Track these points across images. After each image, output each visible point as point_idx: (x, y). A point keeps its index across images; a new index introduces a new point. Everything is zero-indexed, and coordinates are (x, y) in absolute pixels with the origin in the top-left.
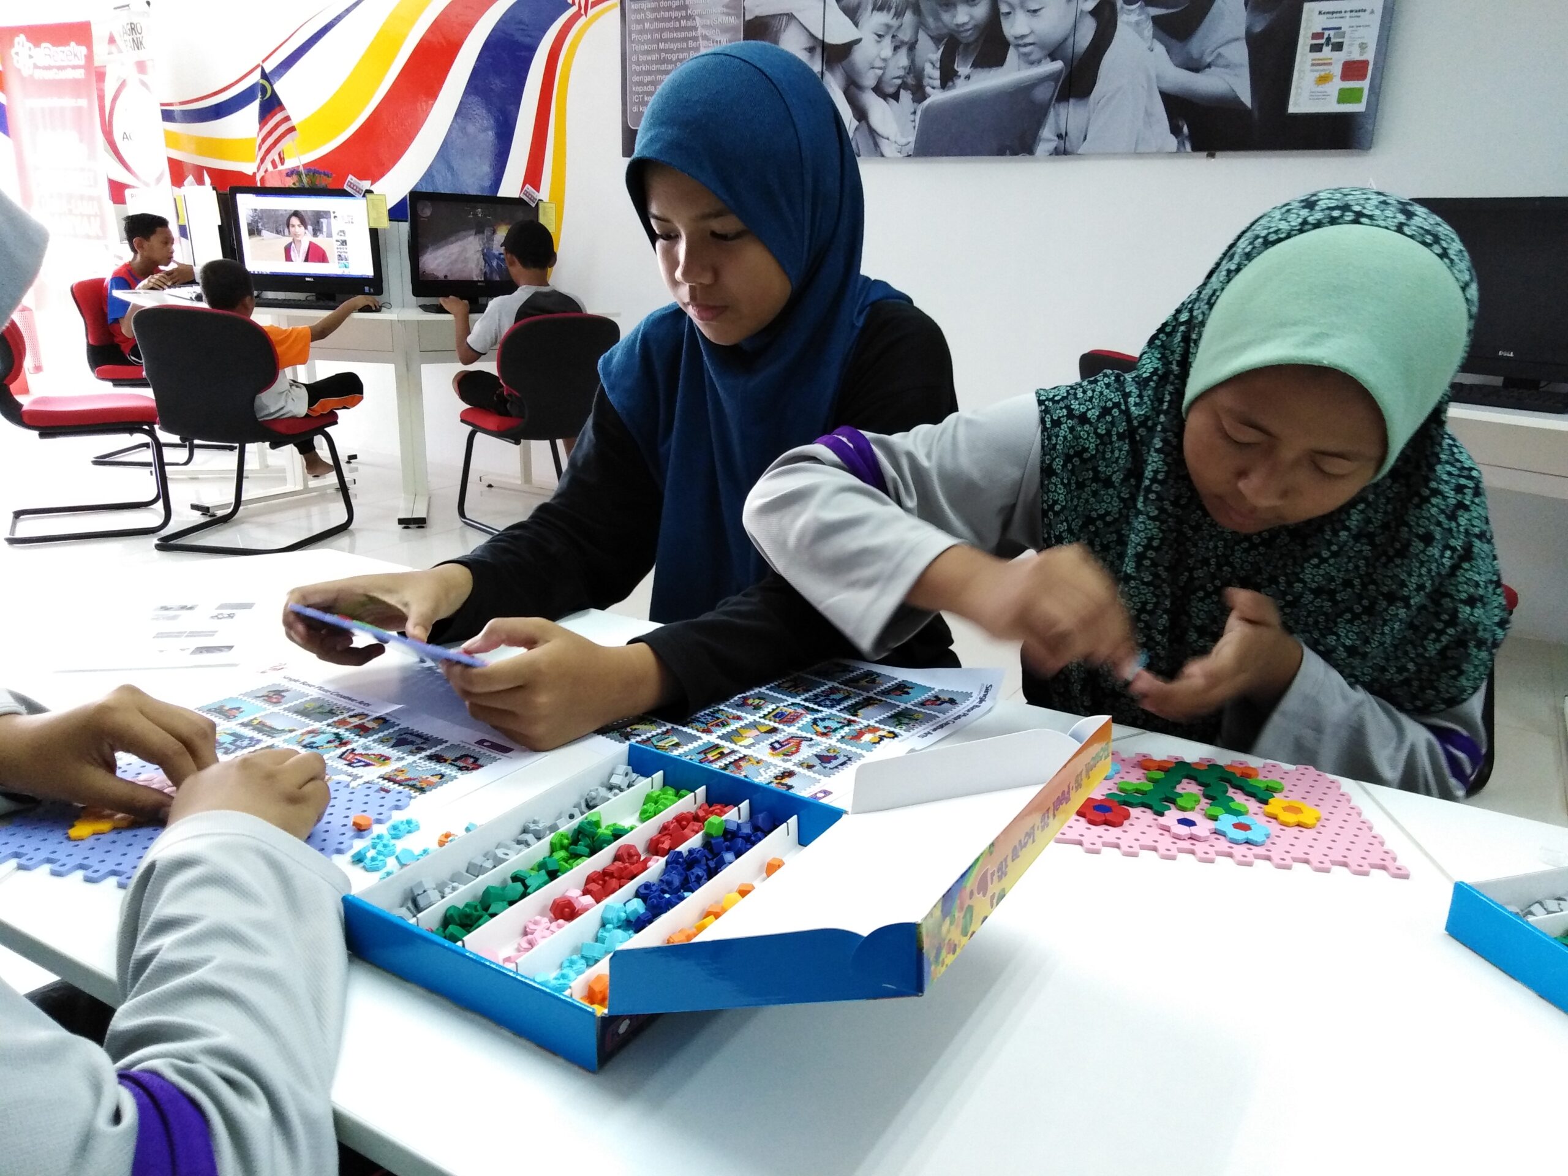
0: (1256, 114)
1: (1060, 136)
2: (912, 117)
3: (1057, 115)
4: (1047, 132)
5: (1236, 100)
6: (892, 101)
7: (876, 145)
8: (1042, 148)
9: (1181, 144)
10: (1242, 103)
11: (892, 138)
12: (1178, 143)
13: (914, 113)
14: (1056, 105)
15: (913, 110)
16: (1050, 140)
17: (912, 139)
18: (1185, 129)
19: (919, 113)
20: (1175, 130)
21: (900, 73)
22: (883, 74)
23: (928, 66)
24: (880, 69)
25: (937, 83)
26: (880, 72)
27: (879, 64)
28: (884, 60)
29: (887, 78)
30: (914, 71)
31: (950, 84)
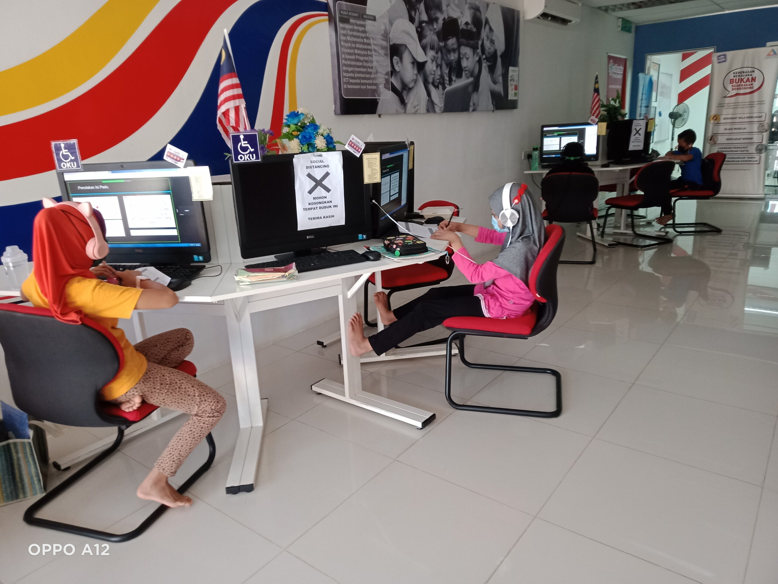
1: (474, 105)
2: (442, 96)
3: (473, 97)
6: (437, 89)
7: (434, 108)
8: (471, 109)
11: (438, 104)
13: (443, 94)
14: (473, 94)
15: (442, 93)
16: (472, 106)
17: (443, 105)
19: (444, 94)
21: (438, 77)
22: (434, 77)
23: (445, 75)
24: (433, 75)
25: (448, 82)
26: (433, 76)
27: (433, 73)
28: (434, 71)
29: (436, 78)
30: (442, 76)
31: (451, 83)
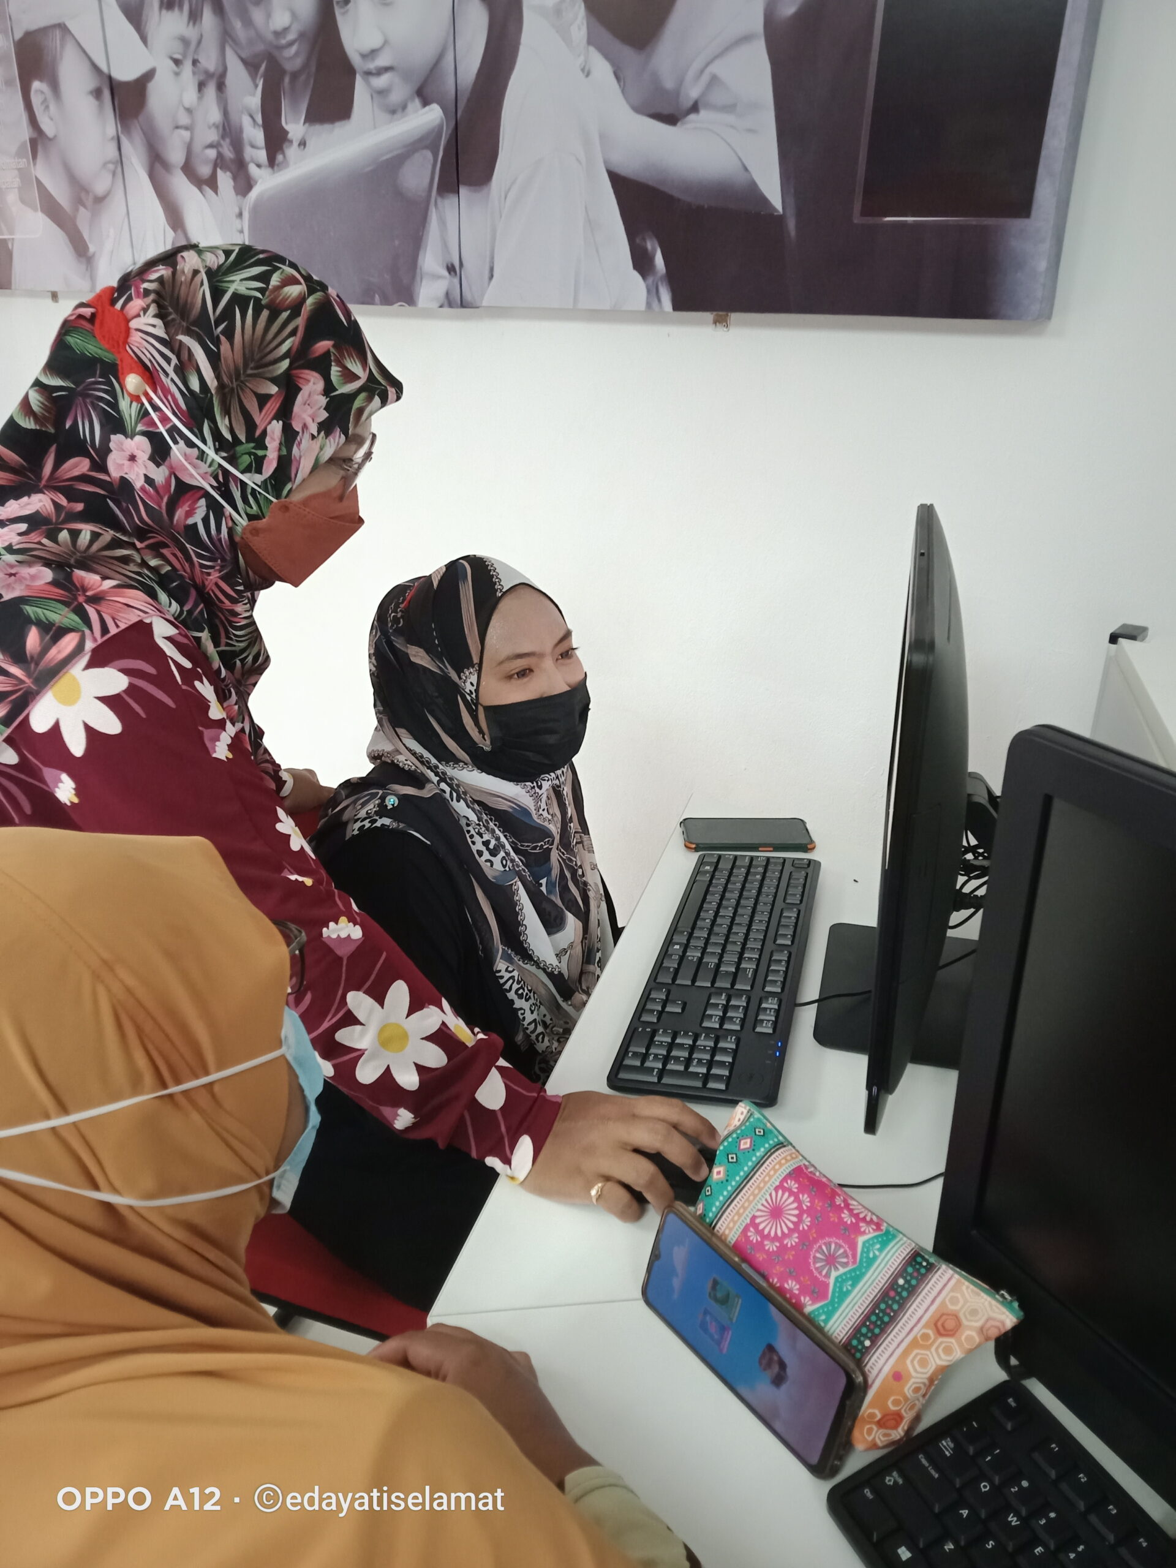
0: (791, 225)
1: (451, 269)
3: (443, 222)
4: (431, 261)
5: (754, 194)
8: (427, 293)
9: (653, 293)
10: (764, 201)
12: (649, 291)
14: (439, 200)
16: (435, 276)
18: (659, 260)
19: (246, 215)
20: (641, 263)
21: (213, 136)
22: (192, 139)
23: (246, 122)
24: (186, 128)
25: (262, 155)
26: (186, 134)
27: (184, 120)
28: (189, 111)
29: (197, 147)
30: (230, 131)
31: (280, 157)
